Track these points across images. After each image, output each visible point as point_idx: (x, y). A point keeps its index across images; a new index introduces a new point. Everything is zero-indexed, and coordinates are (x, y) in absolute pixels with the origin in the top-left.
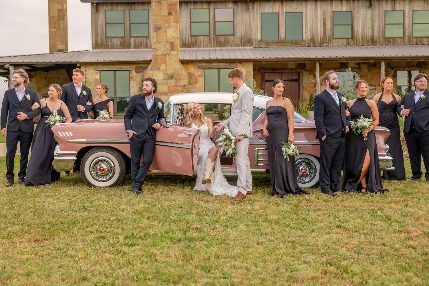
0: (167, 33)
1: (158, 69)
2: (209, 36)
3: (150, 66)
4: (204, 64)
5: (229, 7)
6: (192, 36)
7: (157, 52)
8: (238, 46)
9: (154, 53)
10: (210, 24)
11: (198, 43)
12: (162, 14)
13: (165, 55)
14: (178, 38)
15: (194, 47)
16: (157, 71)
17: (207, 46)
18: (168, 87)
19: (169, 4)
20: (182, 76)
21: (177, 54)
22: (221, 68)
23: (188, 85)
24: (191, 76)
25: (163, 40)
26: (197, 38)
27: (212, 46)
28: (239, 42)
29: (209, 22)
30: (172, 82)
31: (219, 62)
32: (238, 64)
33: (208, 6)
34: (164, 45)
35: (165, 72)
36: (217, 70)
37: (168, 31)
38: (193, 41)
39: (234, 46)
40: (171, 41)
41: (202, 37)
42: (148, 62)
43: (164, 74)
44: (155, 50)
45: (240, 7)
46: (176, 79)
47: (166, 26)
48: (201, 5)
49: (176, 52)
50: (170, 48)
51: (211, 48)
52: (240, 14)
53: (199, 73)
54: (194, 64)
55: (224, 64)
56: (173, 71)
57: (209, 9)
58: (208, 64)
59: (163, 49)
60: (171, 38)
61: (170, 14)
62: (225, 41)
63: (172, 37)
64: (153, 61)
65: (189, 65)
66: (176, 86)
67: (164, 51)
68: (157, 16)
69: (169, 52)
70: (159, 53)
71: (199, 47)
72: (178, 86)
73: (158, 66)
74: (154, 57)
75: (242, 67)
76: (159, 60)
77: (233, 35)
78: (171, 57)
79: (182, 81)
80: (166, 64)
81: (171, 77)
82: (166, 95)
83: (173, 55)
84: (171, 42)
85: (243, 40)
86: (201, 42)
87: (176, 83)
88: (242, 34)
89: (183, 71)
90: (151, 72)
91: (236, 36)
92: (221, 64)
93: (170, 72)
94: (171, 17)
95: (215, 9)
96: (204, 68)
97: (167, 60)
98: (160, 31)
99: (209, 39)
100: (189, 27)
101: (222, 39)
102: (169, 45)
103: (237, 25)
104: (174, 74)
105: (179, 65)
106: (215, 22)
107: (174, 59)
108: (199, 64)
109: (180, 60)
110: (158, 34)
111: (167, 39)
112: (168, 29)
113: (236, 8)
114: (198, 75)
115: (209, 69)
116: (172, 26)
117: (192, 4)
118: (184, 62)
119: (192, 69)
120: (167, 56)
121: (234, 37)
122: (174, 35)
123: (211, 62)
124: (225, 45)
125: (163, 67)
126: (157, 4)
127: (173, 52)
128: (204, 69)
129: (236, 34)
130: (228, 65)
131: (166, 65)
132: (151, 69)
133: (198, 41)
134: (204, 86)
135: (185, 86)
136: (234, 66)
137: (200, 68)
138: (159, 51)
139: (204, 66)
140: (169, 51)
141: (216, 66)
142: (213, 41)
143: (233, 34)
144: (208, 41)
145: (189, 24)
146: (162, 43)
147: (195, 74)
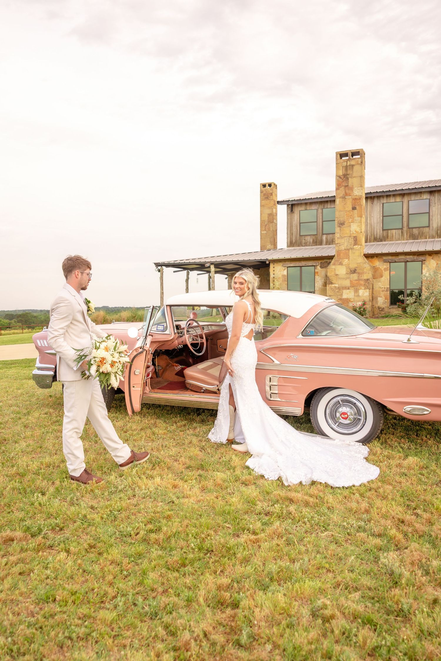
0: (350, 228)
1: (341, 264)
2: (402, 229)
3: (333, 261)
4: (390, 258)
5: (425, 198)
6: (383, 230)
7: (340, 247)
8: (433, 237)
9: (337, 248)
10: (403, 217)
11: (389, 237)
12: (347, 209)
13: (348, 250)
14: (361, 232)
15: (385, 241)
16: (340, 266)
17: (399, 239)
18: (351, 281)
19: (353, 199)
20: (365, 270)
21: (360, 248)
22: (408, 261)
23: (371, 280)
24: (375, 270)
25: (346, 235)
26: (389, 231)
27: (405, 239)
28: (434, 234)
29: (402, 215)
30: (355, 276)
31: (406, 255)
32: (427, 256)
33: (401, 198)
34: (348, 240)
35: (348, 267)
36: (404, 263)
37: (352, 226)
38: (385, 235)
39: (429, 238)
40: (354, 235)
41: (394, 231)
42: (331, 258)
43: (347, 269)
44: (338, 245)
45: (437, 196)
46: (359, 273)
47: (350, 221)
48: (394, 198)
49: (360, 246)
50: (353, 243)
51: (403, 242)
52: (436, 204)
53: (385, 267)
54: (380, 258)
55: (411, 257)
56: (356, 266)
57: (403, 202)
58: (394, 258)
59: (346, 244)
60: (354, 232)
61: (354, 208)
62: (419, 233)
63: (356, 231)
64: (336, 256)
65: (373, 259)
66: (359, 280)
67: (347, 246)
68: (341, 211)
69: (352, 247)
70: (343, 248)
71: (391, 241)
72: (361, 280)
73: (341, 260)
74: (337, 252)
75: (432, 259)
76: (341, 255)
77: (429, 227)
78: (354, 251)
79: (365, 275)
80: (349, 258)
81: (354, 271)
82: (349, 289)
83: (356, 250)
84: (354, 237)
85: (439, 232)
86: (393, 236)
87: (358, 277)
88: (438, 225)
89: (366, 265)
90: (333, 267)
91: (431, 228)
92: (408, 257)
93: (353, 266)
94: (356, 211)
95: (409, 201)
96: (390, 261)
97: (350, 255)
98: (344, 226)
99: (402, 232)
100: (381, 221)
101: (415, 231)
102: (353, 240)
103: (432, 216)
104: (356, 269)
105: (362, 260)
106: (409, 214)
107: (357, 253)
108: (385, 258)
109: (364, 255)
110: (341, 229)
111: (351, 234)
112: (352, 224)
113: (432, 198)
114: (383, 269)
115: (395, 262)
116: (356, 220)
117: (385, 198)
118: (368, 256)
119: (377, 263)
120: (350, 250)
121: (430, 229)
122: (358, 229)
123: (398, 255)
124: (419, 237)
125: (346, 261)
126: (341, 199)
127: (356, 246)
128: (390, 263)
129: (431, 226)
130: (415, 257)
131: (349, 260)
132: (334, 264)
133: (389, 234)
134: (389, 279)
135: (368, 280)
136: (422, 258)
137: (385, 261)
138: (342, 246)
139: (390, 259)
140: (352, 245)
141: (403, 259)
142: (405, 234)
143: (428, 225)
144: (401, 234)
145: (381, 218)
146: (345, 238)
147: (381, 267)
